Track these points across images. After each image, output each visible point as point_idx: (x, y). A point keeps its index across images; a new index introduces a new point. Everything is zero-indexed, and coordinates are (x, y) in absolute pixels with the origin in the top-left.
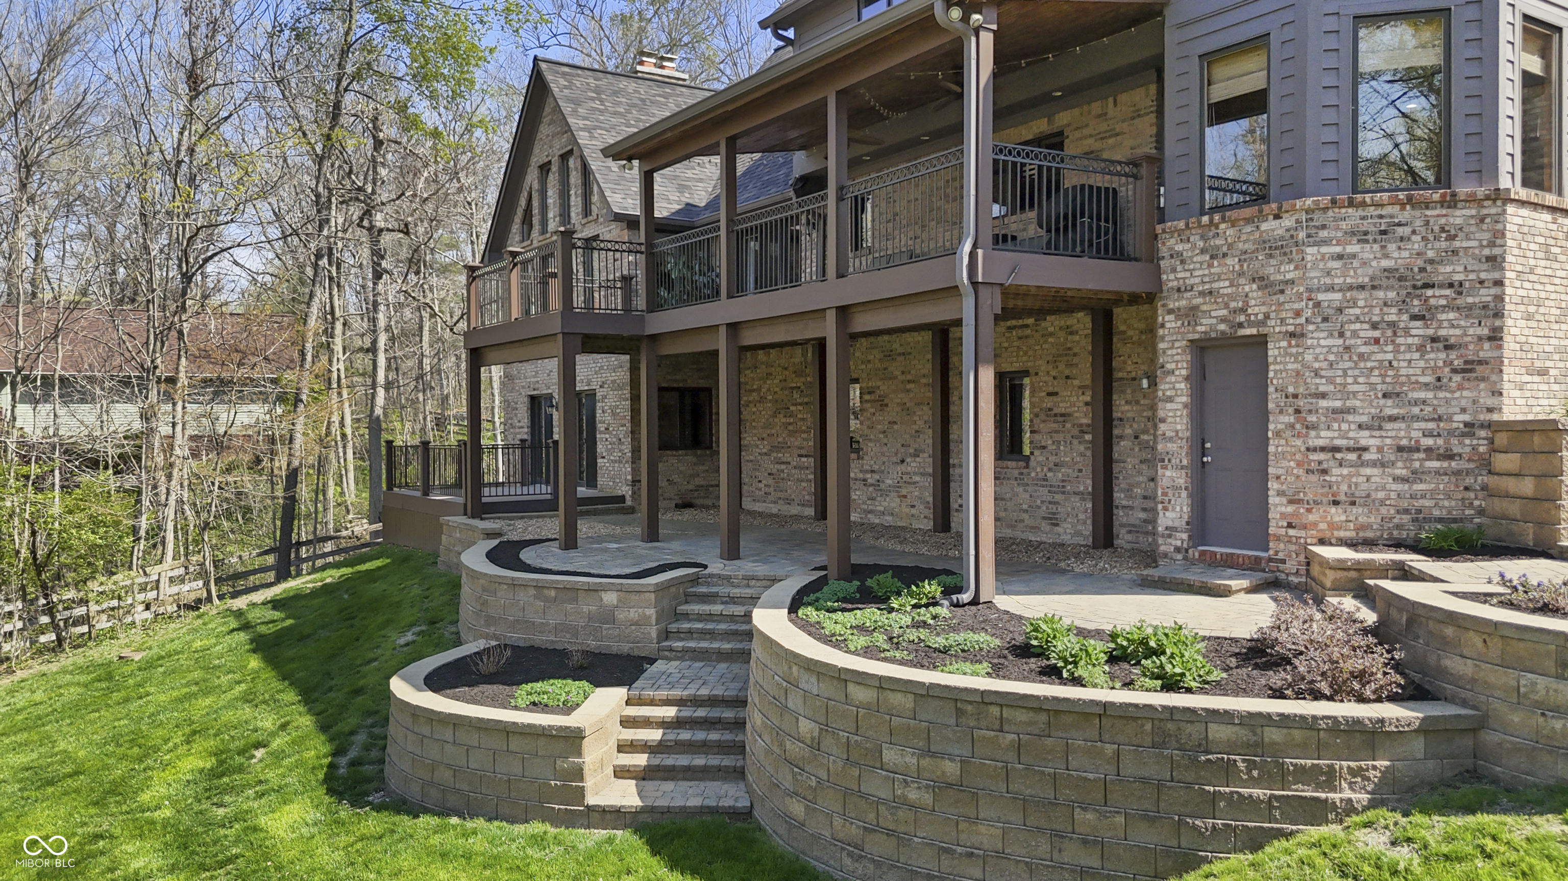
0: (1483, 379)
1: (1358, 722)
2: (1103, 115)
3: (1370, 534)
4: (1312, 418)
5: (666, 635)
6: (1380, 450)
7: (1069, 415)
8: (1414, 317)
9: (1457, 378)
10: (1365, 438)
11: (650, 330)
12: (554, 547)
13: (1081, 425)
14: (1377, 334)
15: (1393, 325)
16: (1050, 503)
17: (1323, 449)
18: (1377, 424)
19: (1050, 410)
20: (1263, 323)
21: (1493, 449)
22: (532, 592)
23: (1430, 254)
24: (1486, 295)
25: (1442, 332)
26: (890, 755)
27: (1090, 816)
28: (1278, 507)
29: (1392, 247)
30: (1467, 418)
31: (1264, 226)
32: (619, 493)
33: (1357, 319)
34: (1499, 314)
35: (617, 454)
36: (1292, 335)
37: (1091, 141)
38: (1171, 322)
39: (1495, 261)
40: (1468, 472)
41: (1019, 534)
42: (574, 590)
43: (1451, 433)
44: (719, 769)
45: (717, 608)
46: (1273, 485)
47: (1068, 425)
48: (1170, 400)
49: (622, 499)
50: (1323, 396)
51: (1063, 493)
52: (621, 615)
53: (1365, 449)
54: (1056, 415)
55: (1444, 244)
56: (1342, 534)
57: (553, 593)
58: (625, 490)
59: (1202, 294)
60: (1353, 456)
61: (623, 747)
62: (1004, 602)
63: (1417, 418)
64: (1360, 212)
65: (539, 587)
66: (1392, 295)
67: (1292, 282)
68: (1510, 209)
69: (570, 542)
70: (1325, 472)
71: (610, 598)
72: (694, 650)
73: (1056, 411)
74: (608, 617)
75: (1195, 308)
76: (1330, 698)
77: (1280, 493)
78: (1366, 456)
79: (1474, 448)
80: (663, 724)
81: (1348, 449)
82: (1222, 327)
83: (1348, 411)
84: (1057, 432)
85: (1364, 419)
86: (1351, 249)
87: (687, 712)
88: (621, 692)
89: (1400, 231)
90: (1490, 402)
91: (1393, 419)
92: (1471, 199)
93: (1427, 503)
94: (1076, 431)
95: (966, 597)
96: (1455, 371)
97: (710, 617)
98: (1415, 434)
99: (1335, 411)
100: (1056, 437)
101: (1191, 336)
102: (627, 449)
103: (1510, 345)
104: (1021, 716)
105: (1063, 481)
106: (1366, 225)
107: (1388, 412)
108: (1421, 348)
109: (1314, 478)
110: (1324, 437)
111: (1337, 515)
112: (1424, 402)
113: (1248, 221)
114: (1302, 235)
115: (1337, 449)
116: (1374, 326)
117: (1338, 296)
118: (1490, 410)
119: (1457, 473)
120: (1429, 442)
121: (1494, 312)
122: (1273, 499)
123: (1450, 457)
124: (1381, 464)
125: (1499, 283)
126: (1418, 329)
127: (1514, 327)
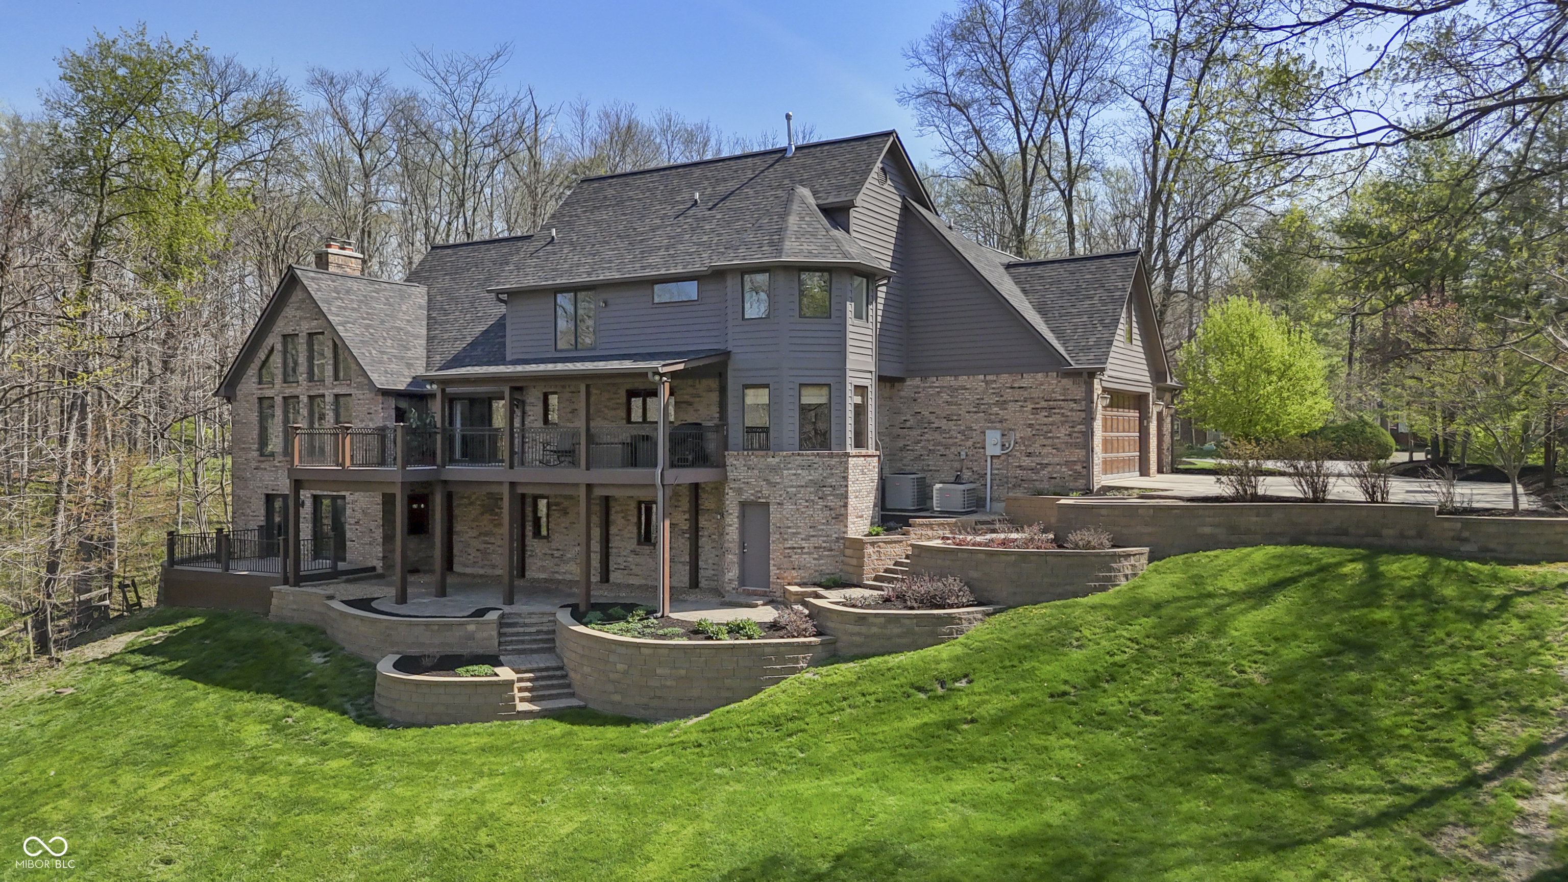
0: (842, 522)
2: (694, 386)
3: (805, 581)
4: (785, 536)
5: (500, 643)
6: (809, 548)
7: (677, 525)
8: (819, 498)
9: (833, 521)
10: (804, 544)
13: (685, 530)
14: (807, 504)
15: (813, 501)
17: (789, 548)
18: (807, 538)
20: (768, 498)
21: (845, 547)
23: (825, 475)
24: (842, 490)
25: (829, 504)
28: (773, 570)
29: (812, 472)
30: (836, 536)
31: (768, 460)
32: (370, 565)
33: (801, 499)
34: (847, 498)
36: (778, 503)
37: (688, 397)
38: (731, 493)
39: (845, 478)
40: (837, 556)
42: (452, 625)
43: (831, 541)
44: (563, 694)
45: (521, 630)
46: (772, 562)
47: (677, 529)
48: (729, 525)
49: (374, 568)
50: (789, 527)
51: (674, 562)
53: (804, 548)
55: (829, 472)
56: (796, 581)
58: (379, 564)
59: (743, 483)
60: (799, 551)
61: (523, 690)
62: (674, 616)
63: (821, 536)
64: (802, 458)
66: (812, 490)
67: (779, 483)
68: (849, 459)
69: (403, 598)
70: (790, 557)
72: (519, 649)
74: (476, 636)
75: (741, 488)
77: (774, 565)
78: (804, 551)
79: (839, 547)
80: (530, 680)
81: (798, 548)
82: (752, 497)
83: (799, 533)
85: (803, 536)
86: (799, 472)
87: (539, 674)
88: (510, 669)
89: (815, 466)
90: (844, 530)
91: (813, 536)
92: (837, 455)
93: (824, 568)
94: (680, 532)
95: (659, 615)
96: (833, 518)
97: (518, 634)
98: (820, 542)
99: (793, 534)
101: (739, 500)
102: (378, 535)
103: (850, 508)
104: (702, 650)
105: (674, 556)
106: (803, 463)
107: (811, 534)
108: (822, 510)
109: (786, 559)
110: (790, 543)
111: (794, 574)
112: (823, 530)
113: (762, 456)
114: (781, 465)
115: (794, 548)
116: (807, 501)
117: (794, 490)
118: (844, 533)
119: (833, 556)
120: (825, 545)
121: (845, 496)
122: (771, 568)
123: (831, 550)
124: (809, 553)
125: (847, 486)
126: (821, 502)
127: (852, 501)
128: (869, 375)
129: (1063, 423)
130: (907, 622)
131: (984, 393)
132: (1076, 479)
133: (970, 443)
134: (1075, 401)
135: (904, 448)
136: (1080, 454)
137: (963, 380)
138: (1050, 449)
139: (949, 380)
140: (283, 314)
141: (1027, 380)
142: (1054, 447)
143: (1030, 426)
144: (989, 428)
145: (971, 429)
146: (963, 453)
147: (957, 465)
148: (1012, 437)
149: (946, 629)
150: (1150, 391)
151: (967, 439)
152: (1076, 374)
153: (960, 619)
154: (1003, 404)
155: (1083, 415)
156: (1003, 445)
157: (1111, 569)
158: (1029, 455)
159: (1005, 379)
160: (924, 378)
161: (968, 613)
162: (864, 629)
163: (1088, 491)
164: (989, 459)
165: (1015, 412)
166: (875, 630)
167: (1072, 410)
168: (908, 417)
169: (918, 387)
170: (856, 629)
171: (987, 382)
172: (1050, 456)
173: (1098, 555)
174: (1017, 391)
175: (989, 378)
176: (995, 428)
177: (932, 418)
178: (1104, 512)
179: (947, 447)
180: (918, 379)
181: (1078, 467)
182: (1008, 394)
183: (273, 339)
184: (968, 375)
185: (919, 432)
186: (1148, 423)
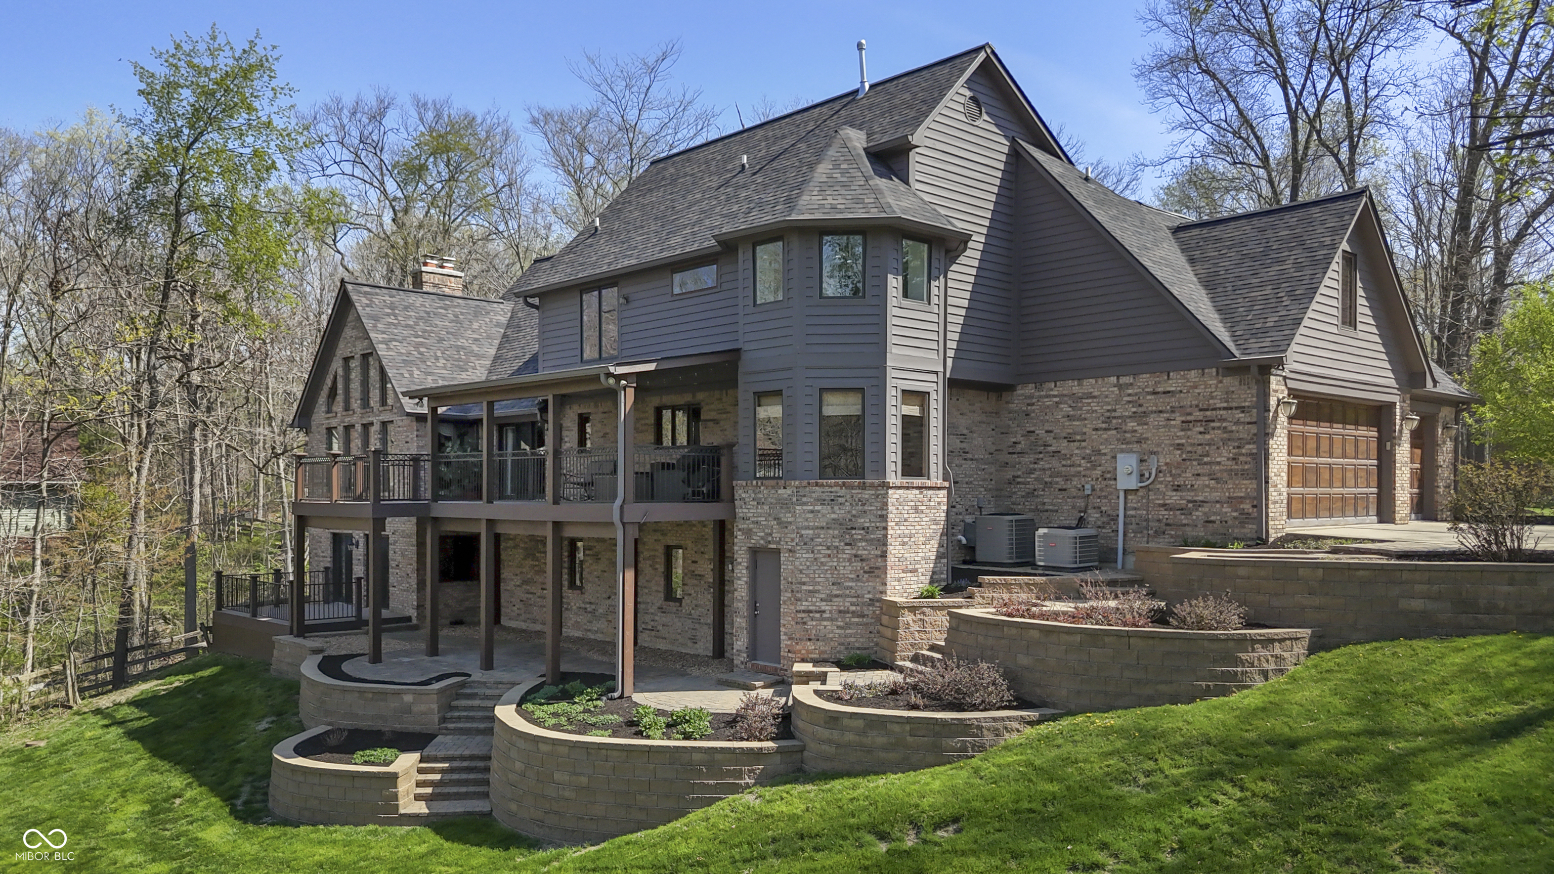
0: (878, 577)
1: (752, 749)
2: (720, 399)
3: (826, 656)
4: (799, 595)
5: (443, 720)
6: (831, 612)
7: (703, 576)
8: (847, 544)
9: (866, 576)
10: (824, 606)
11: (434, 514)
12: (364, 661)
13: (708, 583)
14: (829, 552)
15: (837, 547)
16: (692, 629)
17: (804, 611)
18: (829, 599)
19: (693, 571)
20: (778, 543)
21: (882, 613)
22: (357, 695)
23: (854, 512)
24: (879, 534)
25: (860, 552)
26: (557, 776)
27: (643, 797)
28: (785, 641)
29: (836, 508)
30: (870, 596)
31: (780, 492)
32: (407, 614)
33: (820, 545)
34: (885, 544)
35: (405, 585)
36: (790, 551)
37: (714, 413)
38: (740, 536)
39: (884, 518)
40: (871, 624)
41: (675, 648)
42: (385, 693)
43: (864, 604)
44: (474, 793)
45: (476, 703)
46: (782, 629)
47: (702, 582)
48: (739, 579)
49: (409, 619)
50: (804, 584)
51: (699, 623)
52: (415, 709)
53: (824, 612)
54: (696, 575)
55: (860, 508)
56: (813, 656)
57: (370, 695)
58: (413, 613)
59: (753, 522)
60: (818, 615)
61: (419, 784)
62: (637, 697)
63: (847, 596)
64: (822, 489)
65: (361, 692)
66: (836, 532)
67: (790, 523)
68: (890, 492)
69: (376, 657)
70: (805, 623)
71: (408, 698)
72: (461, 729)
73: (696, 572)
74: (408, 710)
75: (751, 530)
76: (747, 740)
77: (785, 634)
78: (825, 615)
79: (874, 612)
80: (442, 771)
81: (816, 612)
82: (762, 542)
83: (818, 591)
84: (696, 585)
85: (823, 596)
86: (818, 508)
87: (456, 764)
88: (416, 756)
89: (841, 500)
90: (881, 588)
91: (837, 596)
92: (872, 486)
93: (853, 640)
94: (706, 586)
95: (616, 695)
96: (865, 572)
97: (472, 708)
98: (847, 604)
99: (810, 591)
100: (696, 588)
101: (749, 545)
102: (413, 581)
103: (891, 560)
104: (615, 753)
105: (699, 616)
106: (824, 496)
107: (835, 592)
108: (849, 560)
109: (799, 626)
110: (804, 605)
111: (810, 646)
112: (851, 588)
113: (773, 487)
114: (794, 499)
115: (811, 612)
116: (828, 548)
117: (811, 532)
118: (881, 593)
119: (866, 624)
120: (853, 608)
121: (883, 542)
122: (783, 637)
123: (863, 616)
124: (831, 619)
125: (885, 528)
126: (849, 550)
127: (895, 550)
128: (933, 378)
129: (1225, 442)
130: (896, 728)
131: (1117, 401)
132: (1242, 524)
133: (1098, 472)
134: (1242, 409)
135: (1013, 481)
136: (1248, 486)
137: (1089, 385)
138: (1205, 480)
139: (1072, 386)
140: (343, 335)
141: (1175, 382)
142: (1212, 476)
143: (1179, 447)
144: (1122, 451)
145: (1098, 453)
146: (1088, 486)
147: (1081, 503)
148: (1153, 464)
149: (956, 742)
150: (1396, 399)
151: (1094, 467)
152: (1240, 369)
153: (980, 728)
154: (1141, 417)
155: (1254, 429)
156: (1142, 475)
157: (1238, 662)
158: (1178, 488)
159: (1145, 381)
160: (1039, 384)
161: (994, 719)
162: (836, 735)
163: (1260, 541)
164: (1122, 495)
165: (1158, 427)
166: (850, 737)
167: (1238, 423)
168: (1019, 438)
169: (1031, 397)
170: (825, 733)
171: (1120, 387)
172: (1207, 491)
173: (1215, 639)
174: (1162, 399)
175: (1124, 380)
176: (1131, 451)
177: (1049, 439)
178: (1242, 571)
179: (1067, 478)
180: (1031, 386)
181: (1247, 506)
182: (1150, 403)
183: (336, 365)
184: (1096, 378)
185: (1032, 458)
186: (1393, 446)
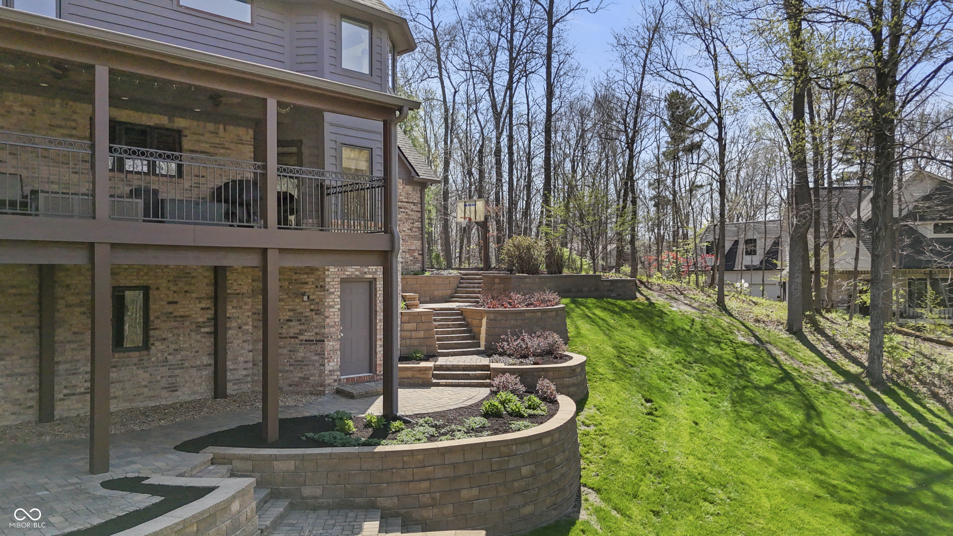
7: (187, 316)
13: (199, 322)
16: (169, 377)
19: (171, 313)
42: (213, 515)
47: (187, 323)
48: (332, 307)
51: (183, 368)
52: (243, 518)
54: (176, 317)
57: (195, 528)
71: (235, 506)
73: (176, 314)
74: (237, 524)
82: (357, 273)
84: (176, 328)
100: (176, 331)
101: (343, 276)
105: (182, 360)
132: (415, 263)
162: (575, 379)
166: (579, 378)
167: (412, 210)
170: (571, 381)
181: (416, 254)
